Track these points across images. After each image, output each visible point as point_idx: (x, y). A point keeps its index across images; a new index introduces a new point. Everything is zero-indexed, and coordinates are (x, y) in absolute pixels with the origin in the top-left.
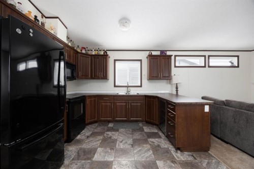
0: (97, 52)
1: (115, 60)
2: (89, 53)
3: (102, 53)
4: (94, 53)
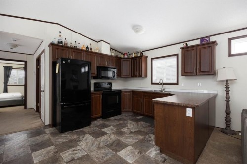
0: (135, 54)
1: (152, 59)
2: (131, 56)
3: (139, 55)
4: (133, 56)
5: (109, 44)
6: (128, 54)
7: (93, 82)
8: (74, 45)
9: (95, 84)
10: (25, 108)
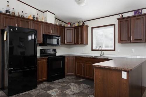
0: (78, 24)
1: (92, 28)
2: (73, 26)
3: (81, 24)
4: (76, 26)
5: (54, 14)
6: (71, 23)
8: (21, 14)
9: (41, 50)
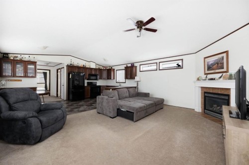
1: (117, 70)
3: (110, 68)
5: (95, 62)
6: (106, 67)
7: (86, 81)
8: (77, 65)
9: (88, 82)
10: (50, 95)
